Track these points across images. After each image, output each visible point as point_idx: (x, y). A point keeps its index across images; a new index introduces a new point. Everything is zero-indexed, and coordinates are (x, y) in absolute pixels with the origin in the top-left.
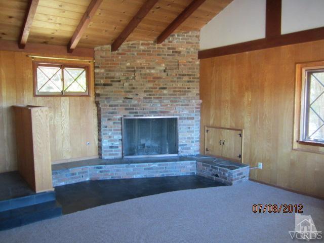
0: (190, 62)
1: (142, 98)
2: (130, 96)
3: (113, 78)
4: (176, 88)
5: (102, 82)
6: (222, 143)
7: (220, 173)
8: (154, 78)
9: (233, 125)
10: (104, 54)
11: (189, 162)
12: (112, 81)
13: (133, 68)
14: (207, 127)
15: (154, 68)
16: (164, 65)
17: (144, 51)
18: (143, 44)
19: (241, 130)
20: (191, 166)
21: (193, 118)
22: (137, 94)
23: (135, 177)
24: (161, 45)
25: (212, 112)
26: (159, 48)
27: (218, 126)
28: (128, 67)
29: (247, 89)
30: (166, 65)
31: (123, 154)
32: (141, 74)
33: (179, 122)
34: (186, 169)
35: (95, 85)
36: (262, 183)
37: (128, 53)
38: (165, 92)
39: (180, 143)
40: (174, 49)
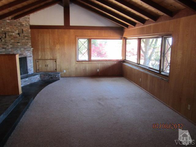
1: (10, 48)
2: (5, 47)
4: (23, 42)
6: (46, 66)
7: (54, 77)
8: (14, 37)
9: (52, 58)
13: (5, 31)
14: (38, 60)
15: (14, 32)
16: (17, 31)
17: (9, 23)
18: (8, 20)
19: (56, 60)
20: (39, 77)
21: (31, 57)
22: (8, 46)
25: (40, 53)
26: (15, 22)
27: (44, 59)
28: (2, 31)
29: (57, 44)
30: (19, 31)
32: (8, 35)
33: (27, 58)
34: (37, 79)
36: (66, 77)
37: (3, 24)
38: (19, 44)
39: (28, 69)
40: (21, 23)
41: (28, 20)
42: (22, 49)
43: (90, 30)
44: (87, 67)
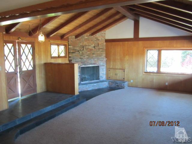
0: (102, 44)
1: (86, 58)
2: (82, 57)
3: (76, 50)
4: (98, 54)
5: (72, 51)
6: (116, 74)
7: (119, 85)
8: (90, 50)
9: (121, 68)
10: (72, 40)
11: (106, 82)
12: (75, 51)
13: (83, 46)
14: (110, 69)
15: (90, 46)
16: (93, 45)
17: (86, 39)
18: (86, 36)
19: (124, 69)
20: (107, 84)
21: (104, 66)
22: (84, 57)
23: (89, 89)
24: (92, 36)
25: (112, 63)
26: (92, 38)
27: (114, 68)
28: (81, 45)
29: (126, 55)
30: (94, 45)
31: (80, 81)
32: (86, 48)
33: (100, 67)
34: (105, 85)
35: (69, 53)
36: (132, 87)
37: (81, 40)
38: (94, 55)
39: (100, 76)
40: (97, 38)
41: (103, 35)
42: (95, 59)
43: (160, 41)
44: (154, 79)
